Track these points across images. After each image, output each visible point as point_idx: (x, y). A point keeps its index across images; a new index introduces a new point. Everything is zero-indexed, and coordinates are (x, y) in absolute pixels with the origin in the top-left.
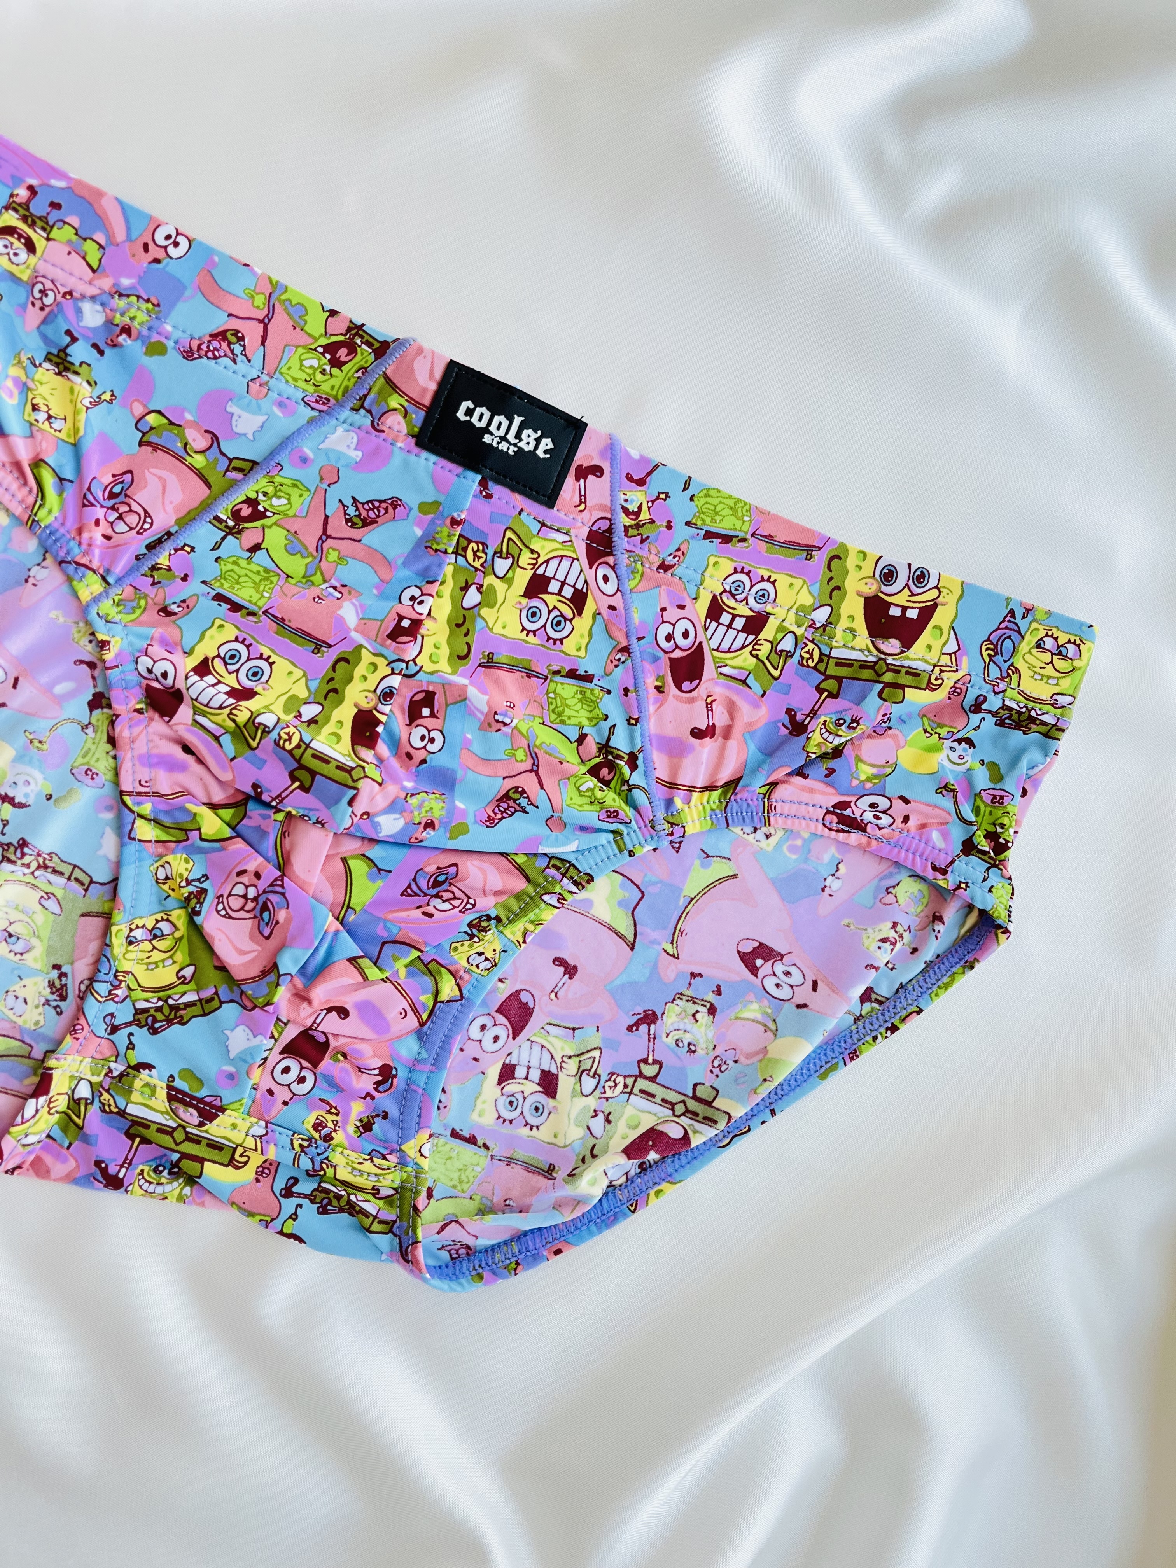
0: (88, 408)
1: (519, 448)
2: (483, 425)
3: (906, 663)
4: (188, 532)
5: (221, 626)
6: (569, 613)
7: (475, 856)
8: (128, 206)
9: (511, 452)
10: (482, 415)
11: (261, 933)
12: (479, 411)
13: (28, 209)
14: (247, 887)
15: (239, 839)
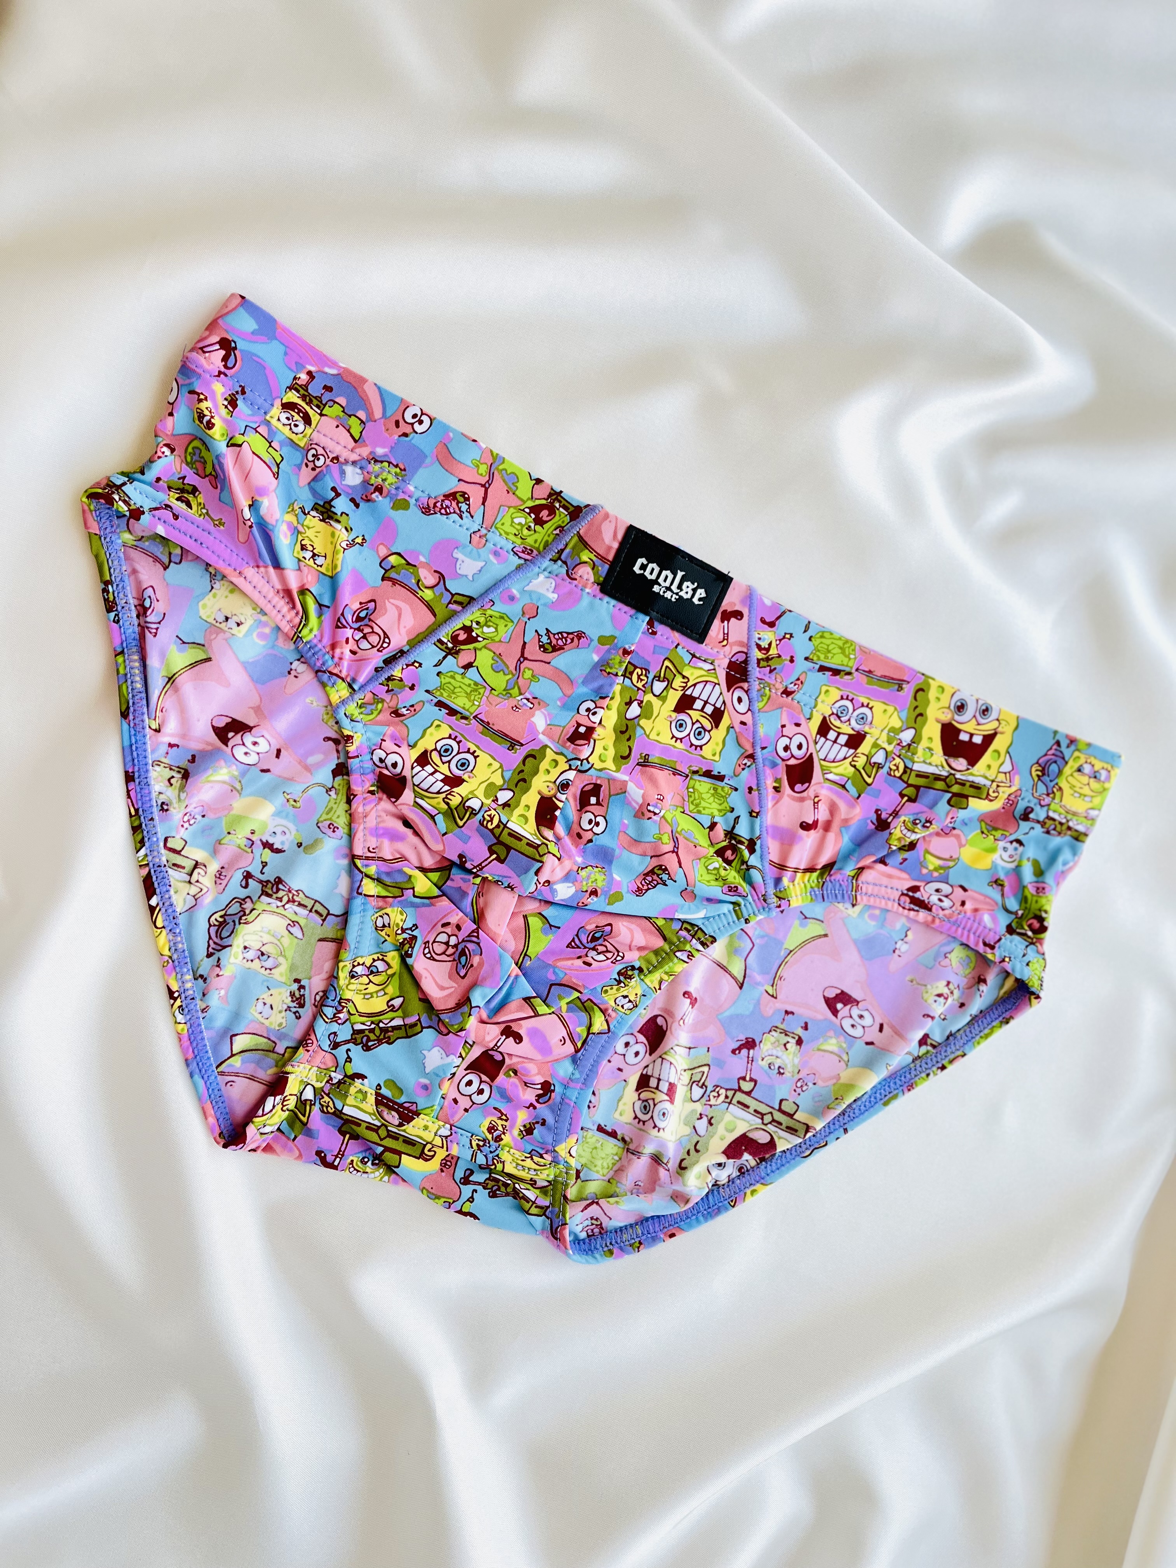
0: (345, 549)
1: (681, 597)
2: (653, 577)
3: (971, 778)
4: (418, 652)
5: (438, 726)
6: (708, 725)
7: (625, 918)
8: (386, 391)
9: (673, 600)
10: (653, 570)
11: (459, 974)
12: (651, 566)
13: (307, 391)
14: (449, 936)
15: (444, 897)
